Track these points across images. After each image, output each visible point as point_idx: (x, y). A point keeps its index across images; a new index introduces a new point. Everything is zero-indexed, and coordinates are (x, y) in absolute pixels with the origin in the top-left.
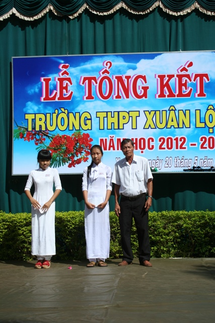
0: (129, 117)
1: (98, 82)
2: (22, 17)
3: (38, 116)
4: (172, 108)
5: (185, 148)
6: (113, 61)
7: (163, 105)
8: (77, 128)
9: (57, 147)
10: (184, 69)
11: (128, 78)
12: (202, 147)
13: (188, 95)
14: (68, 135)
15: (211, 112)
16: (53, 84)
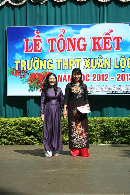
0: (75, 62)
1: (57, 41)
2: (13, 4)
3: (22, 62)
4: (100, 57)
5: (108, 80)
6: (66, 29)
7: (95, 55)
8: (45, 68)
9: (33, 79)
10: (108, 34)
11: (75, 39)
12: (118, 80)
13: (110, 49)
14: (40, 73)
15: (123, 59)
16: (31, 43)
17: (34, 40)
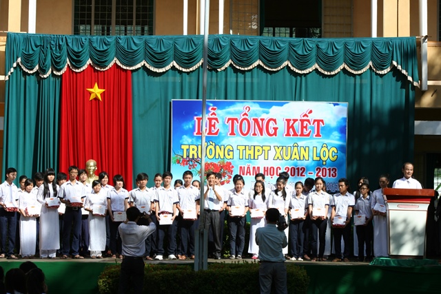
0: (263, 150)
1: (239, 122)
2: (181, 69)
3: (192, 147)
4: (296, 145)
5: (304, 176)
6: (251, 106)
7: (289, 142)
8: (222, 157)
10: (306, 115)
11: (262, 120)
13: (308, 135)
14: (215, 163)
15: (325, 149)
17: (208, 119)
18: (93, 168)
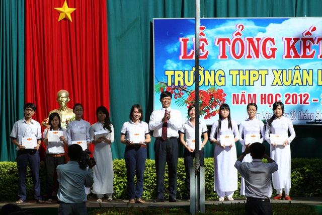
0: (259, 75)
1: (232, 43)
3: (177, 73)
4: (297, 67)
5: (308, 103)
6: (245, 24)
7: (290, 64)
8: (212, 84)
9: (194, 100)
10: (308, 33)
11: (258, 40)
13: (312, 56)
14: (204, 90)
16: (191, 44)
18: (65, 99)
